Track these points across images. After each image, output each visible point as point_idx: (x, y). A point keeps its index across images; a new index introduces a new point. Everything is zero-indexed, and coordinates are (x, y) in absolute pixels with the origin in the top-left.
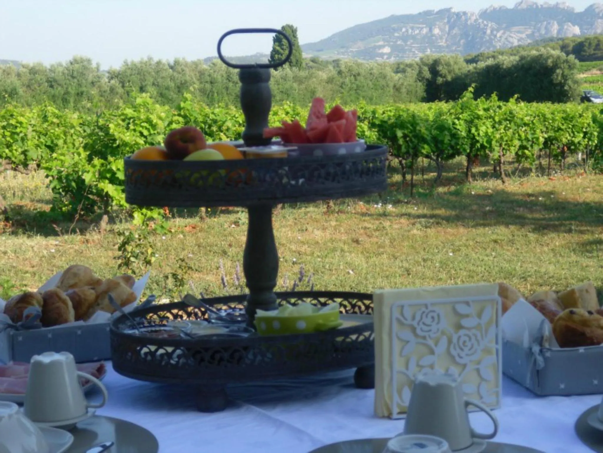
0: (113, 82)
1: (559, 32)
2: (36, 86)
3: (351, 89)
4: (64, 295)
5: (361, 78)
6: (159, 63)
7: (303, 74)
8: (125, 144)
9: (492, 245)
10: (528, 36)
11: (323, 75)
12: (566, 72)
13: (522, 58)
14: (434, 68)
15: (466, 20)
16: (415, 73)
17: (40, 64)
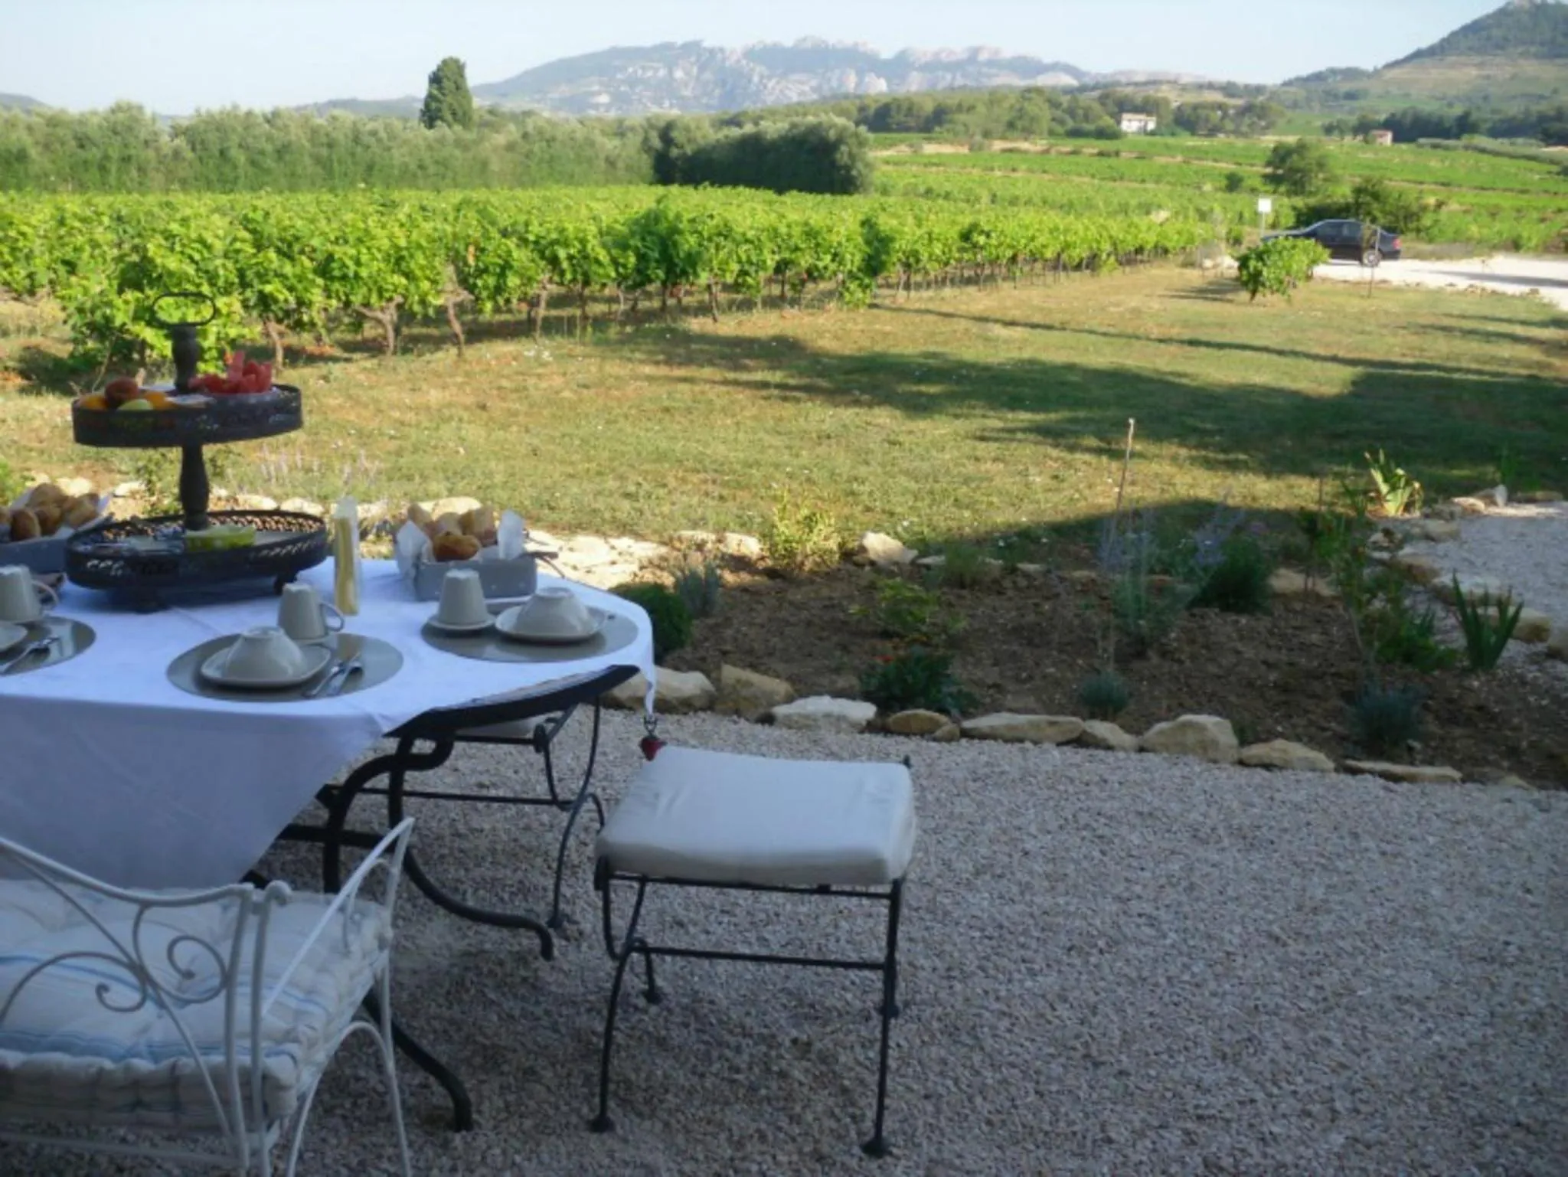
0: (177, 141)
1: (858, 85)
2: (58, 146)
3: (541, 161)
4: (31, 513)
5: (557, 145)
6: (249, 114)
7: (470, 136)
8: (171, 274)
9: (660, 415)
10: (814, 90)
11: (500, 139)
12: (855, 150)
13: (794, 126)
14: (666, 134)
15: (724, 60)
16: (639, 139)
17: (63, 111)
